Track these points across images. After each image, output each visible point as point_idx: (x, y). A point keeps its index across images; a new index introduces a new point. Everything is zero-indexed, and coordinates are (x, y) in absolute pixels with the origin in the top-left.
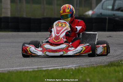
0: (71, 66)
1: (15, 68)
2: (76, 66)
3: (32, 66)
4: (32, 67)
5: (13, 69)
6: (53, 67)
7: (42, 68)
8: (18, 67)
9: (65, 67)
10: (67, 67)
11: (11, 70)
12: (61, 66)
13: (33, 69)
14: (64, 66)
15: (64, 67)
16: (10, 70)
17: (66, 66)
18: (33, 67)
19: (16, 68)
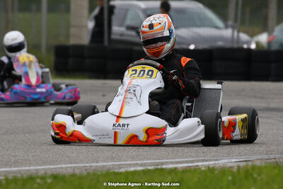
0: (226, 161)
1: (101, 164)
2: (237, 160)
3: (139, 160)
4: (139, 162)
5: (97, 164)
6: (187, 162)
7: (162, 164)
8: (108, 162)
9: (213, 163)
10: (217, 162)
11: (93, 168)
12: (203, 161)
13: (141, 165)
14: (211, 160)
15: (210, 163)
16: (90, 166)
17: (214, 160)
18: (142, 162)
19: (105, 164)
